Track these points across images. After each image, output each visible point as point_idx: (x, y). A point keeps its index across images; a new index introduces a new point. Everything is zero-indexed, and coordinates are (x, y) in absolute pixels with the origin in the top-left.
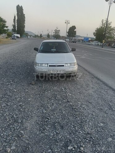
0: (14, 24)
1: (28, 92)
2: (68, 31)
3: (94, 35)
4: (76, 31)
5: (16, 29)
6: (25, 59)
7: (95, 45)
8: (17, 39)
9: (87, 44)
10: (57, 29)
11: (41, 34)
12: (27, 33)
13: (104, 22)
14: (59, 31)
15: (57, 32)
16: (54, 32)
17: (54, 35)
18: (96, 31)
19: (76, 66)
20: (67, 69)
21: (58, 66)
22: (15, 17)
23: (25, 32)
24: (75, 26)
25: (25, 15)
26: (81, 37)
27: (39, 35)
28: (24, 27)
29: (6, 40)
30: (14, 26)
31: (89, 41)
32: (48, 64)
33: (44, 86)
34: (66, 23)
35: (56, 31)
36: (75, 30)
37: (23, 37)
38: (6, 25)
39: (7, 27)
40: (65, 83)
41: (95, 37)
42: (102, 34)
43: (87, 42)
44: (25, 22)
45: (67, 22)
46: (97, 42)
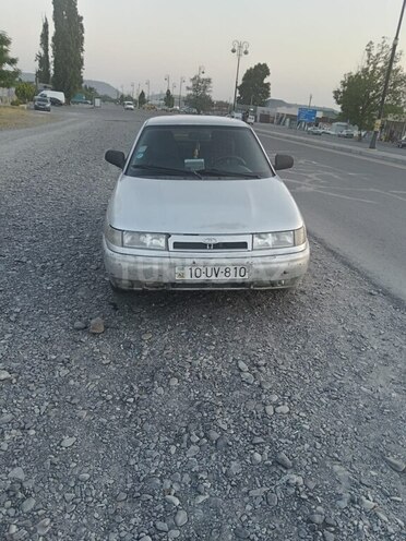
0: (42, 52)
1: (66, 380)
2: (240, 83)
3: (336, 98)
4: (268, 85)
5: (52, 72)
6: (76, 192)
7: (339, 136)
8: (55, 111)
9: (309, 132)
10: (202, 76)
11: (143, 93)
12: (91, 89)
13: (374, 53)
14: (209, 81)
15: (200, 84)
16: (190, 85)
17: (189, 96)
18: (344, 84)
19: (302, 247)
20: (260, 260)
21: (217, 246)
22: (46, 26)
23: (82, 82)
24: (265, 65)
25: (82, 18)
26: (289, 106)
27: (136, 97)
28: (80, 63)
29: (11, 111)
30: (43, 61)
31: (317, 122)
32: (168, 235)
33: (150, 344)
34: (234, 51)
35: (199, 81)
36: (265, 81)
37: (78, 103)
38: (11, 55)
39: (13, 62)
40: (247, 324)
41: (338, 108)
42: (367, 95)
43: (310, 125)
44: (84, 48)
45: (239, 50)
46: (346, 127)
